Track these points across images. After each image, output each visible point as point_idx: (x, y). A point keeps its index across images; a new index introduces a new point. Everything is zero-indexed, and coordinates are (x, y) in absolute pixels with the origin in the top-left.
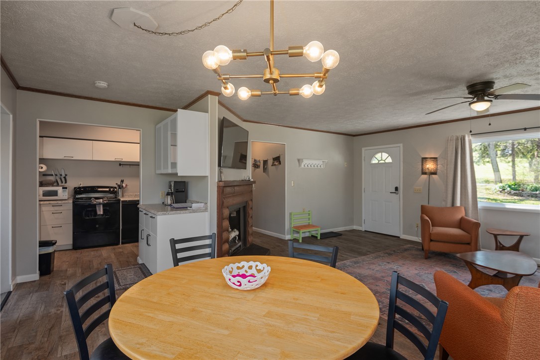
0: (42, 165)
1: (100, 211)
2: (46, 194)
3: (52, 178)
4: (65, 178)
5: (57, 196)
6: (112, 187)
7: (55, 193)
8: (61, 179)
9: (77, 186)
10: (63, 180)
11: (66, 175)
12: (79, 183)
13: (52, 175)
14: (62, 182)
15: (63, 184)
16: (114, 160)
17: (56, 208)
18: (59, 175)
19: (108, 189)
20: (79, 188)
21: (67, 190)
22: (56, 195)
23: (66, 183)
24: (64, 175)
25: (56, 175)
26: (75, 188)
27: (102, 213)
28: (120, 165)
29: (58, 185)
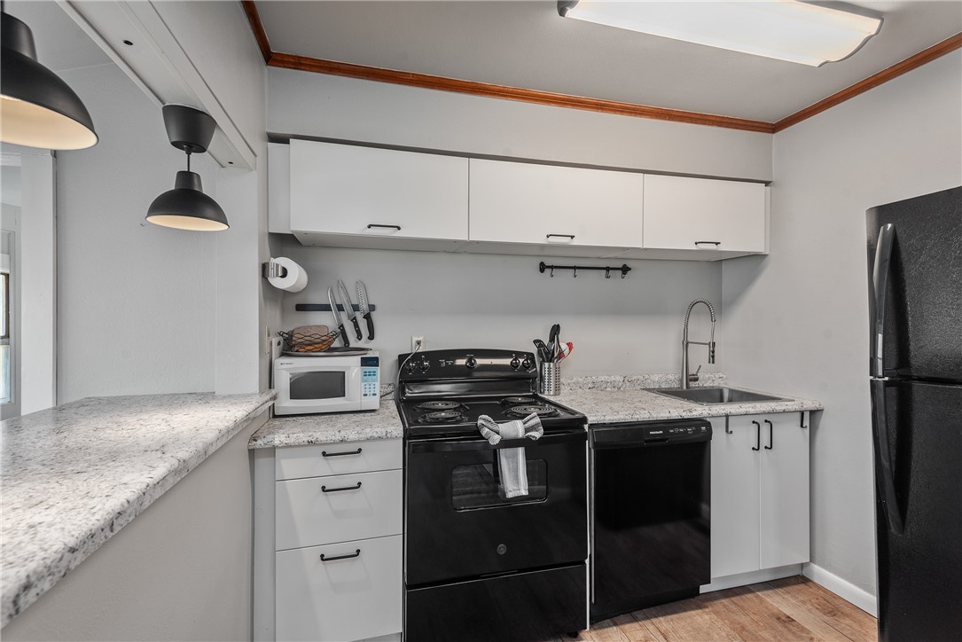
0: (284, 261)
1: (516, 481)
2: (303, 387)
3: (326, 321)
4: (368, 317)
5: (343, 394)
6: (519, 354)
7: (333, 385)
8: (356, 325)
9: (407, 348)
10: (363, 324)
11: (372, 308)
12: (415, 339)
13: (326, 308)
14: (359, 336)
15: (361, 344)
16: (542, 240)
17: (339, 464)
18: (348, 308)
19: (507, 361)
20: (417, 357)
21: (378, 370)
22: (340, 392)
23: (371, 337)
24: (364, 307)
25: (340, 308)
26: (402, 358)
27: (524, 492)
28: (543, 267)
29: (346, 349)
